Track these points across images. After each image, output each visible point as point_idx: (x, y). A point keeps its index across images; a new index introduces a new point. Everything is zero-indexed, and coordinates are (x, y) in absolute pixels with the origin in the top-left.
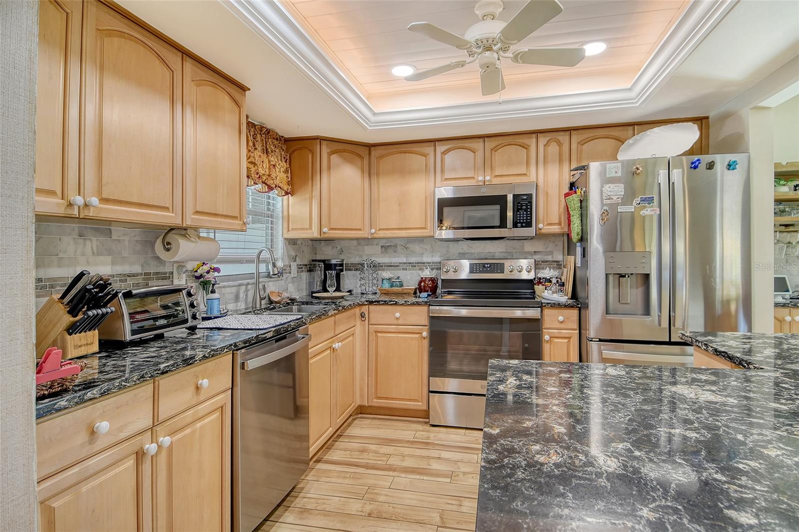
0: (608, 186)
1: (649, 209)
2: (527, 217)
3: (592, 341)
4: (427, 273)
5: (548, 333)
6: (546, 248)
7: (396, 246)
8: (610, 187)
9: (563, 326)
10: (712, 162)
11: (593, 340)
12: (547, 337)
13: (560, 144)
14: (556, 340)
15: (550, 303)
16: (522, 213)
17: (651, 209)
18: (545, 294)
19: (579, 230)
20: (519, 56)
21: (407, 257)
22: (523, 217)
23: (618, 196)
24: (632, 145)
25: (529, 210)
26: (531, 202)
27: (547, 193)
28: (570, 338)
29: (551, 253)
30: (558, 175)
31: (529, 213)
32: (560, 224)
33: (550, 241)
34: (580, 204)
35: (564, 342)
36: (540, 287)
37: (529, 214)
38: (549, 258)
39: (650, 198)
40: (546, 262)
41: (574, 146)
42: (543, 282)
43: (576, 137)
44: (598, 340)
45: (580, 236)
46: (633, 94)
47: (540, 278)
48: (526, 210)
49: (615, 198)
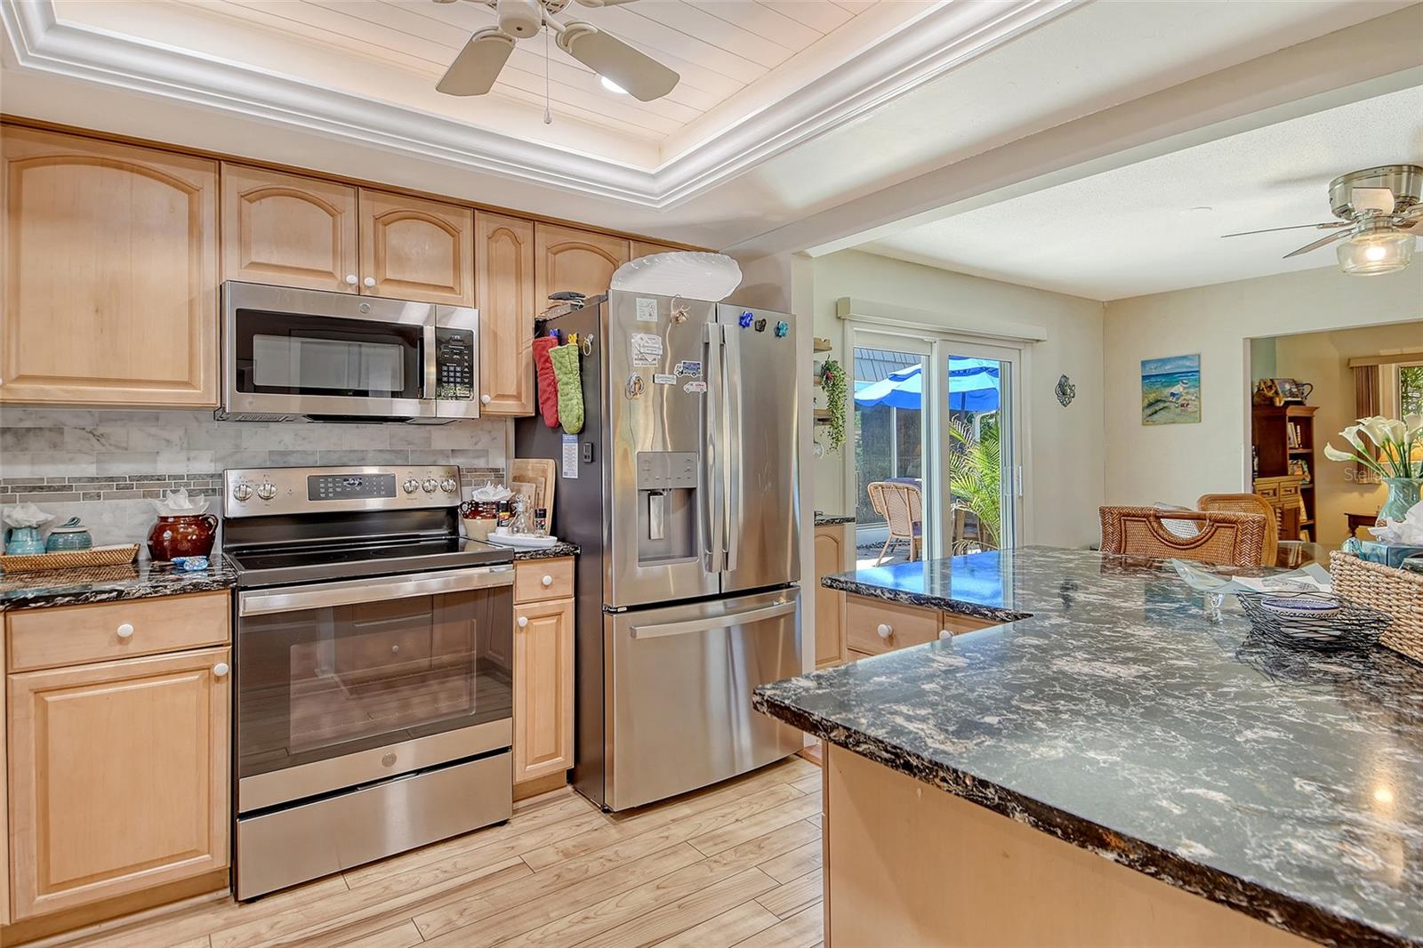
0: (639, 336)
1: (695, 383)
2: (462, 377)
3: (616, 612)
4: (181, 505)
5: (524, 613)
6: (476, 444)
7: (59, 430)
8: (642, 339)
9: (549, 593)
10: (764, 320)
11: (619, 610)
12: (522, 620)
13: (516, 241)
14: (536, 623)
15: (529, 552)
16: (452, 369)
17: (697, 383)
18: (499, 535)
19: (582, 412)
20: (574, 37)
21: (98, 462)
22: (455, 377)
23: (654, 357)
24: (633, 272)
25: (466, 364)
26: (470, 348)
27: (495, 334)
28: (560, 614)
29: (484, 453)
30: (514, 301)
31: (466, 370)
32: (518, 397)
33: (482, 430)
34: (578, 364)
35: (552, 624)
36: (479, 522)
37: (466, 372)
38: (481, 463)
39: (695, 364)
40: (476, 470)
41: (541, 252)
42: (482, 512)
43: (544, 236)
44: (625, 609)
45: (581, 423)
46: (657, 186)
47: (477, 504)
48: (459, 363)
49: (650, 358)
